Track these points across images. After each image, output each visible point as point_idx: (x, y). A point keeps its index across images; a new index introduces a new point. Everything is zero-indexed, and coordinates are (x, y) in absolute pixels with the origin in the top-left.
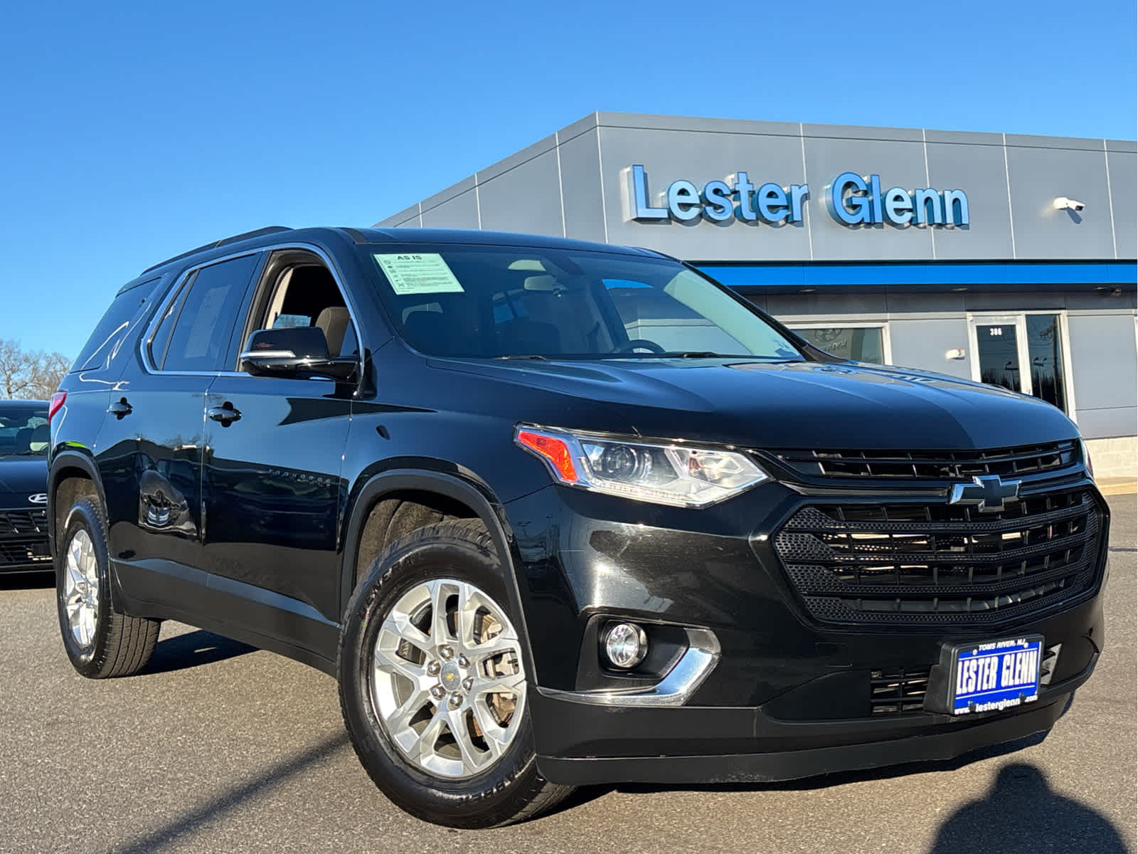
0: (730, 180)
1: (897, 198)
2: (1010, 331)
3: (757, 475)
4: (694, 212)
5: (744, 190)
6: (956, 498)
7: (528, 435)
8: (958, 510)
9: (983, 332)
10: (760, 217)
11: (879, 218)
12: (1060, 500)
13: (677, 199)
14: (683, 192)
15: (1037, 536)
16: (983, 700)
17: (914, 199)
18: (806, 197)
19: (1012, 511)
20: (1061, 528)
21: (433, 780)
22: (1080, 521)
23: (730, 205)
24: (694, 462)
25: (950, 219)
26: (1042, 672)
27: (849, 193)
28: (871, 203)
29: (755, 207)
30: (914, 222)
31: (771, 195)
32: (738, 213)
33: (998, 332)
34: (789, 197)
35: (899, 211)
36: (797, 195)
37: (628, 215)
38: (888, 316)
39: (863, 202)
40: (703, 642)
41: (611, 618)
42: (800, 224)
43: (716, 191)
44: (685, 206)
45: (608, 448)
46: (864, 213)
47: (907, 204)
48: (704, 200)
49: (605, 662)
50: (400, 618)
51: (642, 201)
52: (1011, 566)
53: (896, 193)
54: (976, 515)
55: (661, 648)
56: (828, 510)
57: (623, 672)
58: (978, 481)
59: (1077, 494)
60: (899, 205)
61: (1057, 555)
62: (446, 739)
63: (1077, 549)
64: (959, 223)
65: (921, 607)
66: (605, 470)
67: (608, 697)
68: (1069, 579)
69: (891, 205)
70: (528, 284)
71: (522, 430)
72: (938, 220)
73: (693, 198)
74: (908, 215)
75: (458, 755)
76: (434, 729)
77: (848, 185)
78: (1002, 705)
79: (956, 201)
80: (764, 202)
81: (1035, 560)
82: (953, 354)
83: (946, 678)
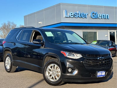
0: (78, 12)
1: (100, 15)
2: (114, 33)
3: (82, 56)
4: (73, 16)
5: (79, 13)
6: (98, 59)
7: (62, 52)
8: (98, 60)
9: (110, 33)
10: (81, 17)
11: (97, 18)
12: (108, 59)
13: (71, 15)
14: (71, 14)
15: (105, 62)
16: (100, 76)
17: (102, 15)
18: (88, 14)
19: (103, 60)
20: (108, 62)
21: (51, 81)
22: (110, 61)
23: (78, 15)
24: (76, 55)
25: (106, 18)
26: (105, 74)
27: (93, 14)
28: (96, 16)
29: (81, 16)
30: (102, 18)
31: (83, 14)
32: (78, 16)
33: (112, 33)
34: (85, 14)
35: (100, 17)
36: (86, 14)
37: (64, 16)
38: (98, 30)
39: (95, 15)
40: (76, 70)
41: (69, 68)
42: (87, 18)
43: (76, 14)
44: (72, 15)
45: (69, 53)
46: (95, 17)
47: (101, 16)
48: (74, 15)
49: (68, 72)
50: (49, 67)
51: (66, 15)
52: (103, 65)
53: (99, 14)
54: (100, 60)
55: (73, 71)
56: (87, 59)
57: (70, 72)
58: (100, 57)
59: (109, 59)
60: (100, 16)
61: (107, 64)
62: (53, 78)
63: (109, 63)
64: (107, 18)
65: (95, 68)
66: (68, 55)
67: (68, 74)
68: (108, 66)
69: (99, 16)
70: (59, 35)
71: (61, 51)
72: (105, 18)
73: (73, 14)
74: (101, 17)
75: (54, 79)
76: (52, 77)
77: (93, 13)
78: (102, 77)
79: (107, 16)
80: (82, 15)
81: (105, 64)
82: (106, 36)
83: (97, 74)
